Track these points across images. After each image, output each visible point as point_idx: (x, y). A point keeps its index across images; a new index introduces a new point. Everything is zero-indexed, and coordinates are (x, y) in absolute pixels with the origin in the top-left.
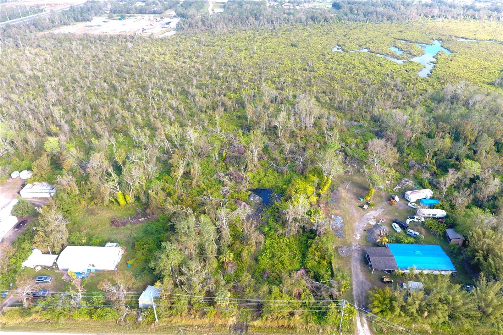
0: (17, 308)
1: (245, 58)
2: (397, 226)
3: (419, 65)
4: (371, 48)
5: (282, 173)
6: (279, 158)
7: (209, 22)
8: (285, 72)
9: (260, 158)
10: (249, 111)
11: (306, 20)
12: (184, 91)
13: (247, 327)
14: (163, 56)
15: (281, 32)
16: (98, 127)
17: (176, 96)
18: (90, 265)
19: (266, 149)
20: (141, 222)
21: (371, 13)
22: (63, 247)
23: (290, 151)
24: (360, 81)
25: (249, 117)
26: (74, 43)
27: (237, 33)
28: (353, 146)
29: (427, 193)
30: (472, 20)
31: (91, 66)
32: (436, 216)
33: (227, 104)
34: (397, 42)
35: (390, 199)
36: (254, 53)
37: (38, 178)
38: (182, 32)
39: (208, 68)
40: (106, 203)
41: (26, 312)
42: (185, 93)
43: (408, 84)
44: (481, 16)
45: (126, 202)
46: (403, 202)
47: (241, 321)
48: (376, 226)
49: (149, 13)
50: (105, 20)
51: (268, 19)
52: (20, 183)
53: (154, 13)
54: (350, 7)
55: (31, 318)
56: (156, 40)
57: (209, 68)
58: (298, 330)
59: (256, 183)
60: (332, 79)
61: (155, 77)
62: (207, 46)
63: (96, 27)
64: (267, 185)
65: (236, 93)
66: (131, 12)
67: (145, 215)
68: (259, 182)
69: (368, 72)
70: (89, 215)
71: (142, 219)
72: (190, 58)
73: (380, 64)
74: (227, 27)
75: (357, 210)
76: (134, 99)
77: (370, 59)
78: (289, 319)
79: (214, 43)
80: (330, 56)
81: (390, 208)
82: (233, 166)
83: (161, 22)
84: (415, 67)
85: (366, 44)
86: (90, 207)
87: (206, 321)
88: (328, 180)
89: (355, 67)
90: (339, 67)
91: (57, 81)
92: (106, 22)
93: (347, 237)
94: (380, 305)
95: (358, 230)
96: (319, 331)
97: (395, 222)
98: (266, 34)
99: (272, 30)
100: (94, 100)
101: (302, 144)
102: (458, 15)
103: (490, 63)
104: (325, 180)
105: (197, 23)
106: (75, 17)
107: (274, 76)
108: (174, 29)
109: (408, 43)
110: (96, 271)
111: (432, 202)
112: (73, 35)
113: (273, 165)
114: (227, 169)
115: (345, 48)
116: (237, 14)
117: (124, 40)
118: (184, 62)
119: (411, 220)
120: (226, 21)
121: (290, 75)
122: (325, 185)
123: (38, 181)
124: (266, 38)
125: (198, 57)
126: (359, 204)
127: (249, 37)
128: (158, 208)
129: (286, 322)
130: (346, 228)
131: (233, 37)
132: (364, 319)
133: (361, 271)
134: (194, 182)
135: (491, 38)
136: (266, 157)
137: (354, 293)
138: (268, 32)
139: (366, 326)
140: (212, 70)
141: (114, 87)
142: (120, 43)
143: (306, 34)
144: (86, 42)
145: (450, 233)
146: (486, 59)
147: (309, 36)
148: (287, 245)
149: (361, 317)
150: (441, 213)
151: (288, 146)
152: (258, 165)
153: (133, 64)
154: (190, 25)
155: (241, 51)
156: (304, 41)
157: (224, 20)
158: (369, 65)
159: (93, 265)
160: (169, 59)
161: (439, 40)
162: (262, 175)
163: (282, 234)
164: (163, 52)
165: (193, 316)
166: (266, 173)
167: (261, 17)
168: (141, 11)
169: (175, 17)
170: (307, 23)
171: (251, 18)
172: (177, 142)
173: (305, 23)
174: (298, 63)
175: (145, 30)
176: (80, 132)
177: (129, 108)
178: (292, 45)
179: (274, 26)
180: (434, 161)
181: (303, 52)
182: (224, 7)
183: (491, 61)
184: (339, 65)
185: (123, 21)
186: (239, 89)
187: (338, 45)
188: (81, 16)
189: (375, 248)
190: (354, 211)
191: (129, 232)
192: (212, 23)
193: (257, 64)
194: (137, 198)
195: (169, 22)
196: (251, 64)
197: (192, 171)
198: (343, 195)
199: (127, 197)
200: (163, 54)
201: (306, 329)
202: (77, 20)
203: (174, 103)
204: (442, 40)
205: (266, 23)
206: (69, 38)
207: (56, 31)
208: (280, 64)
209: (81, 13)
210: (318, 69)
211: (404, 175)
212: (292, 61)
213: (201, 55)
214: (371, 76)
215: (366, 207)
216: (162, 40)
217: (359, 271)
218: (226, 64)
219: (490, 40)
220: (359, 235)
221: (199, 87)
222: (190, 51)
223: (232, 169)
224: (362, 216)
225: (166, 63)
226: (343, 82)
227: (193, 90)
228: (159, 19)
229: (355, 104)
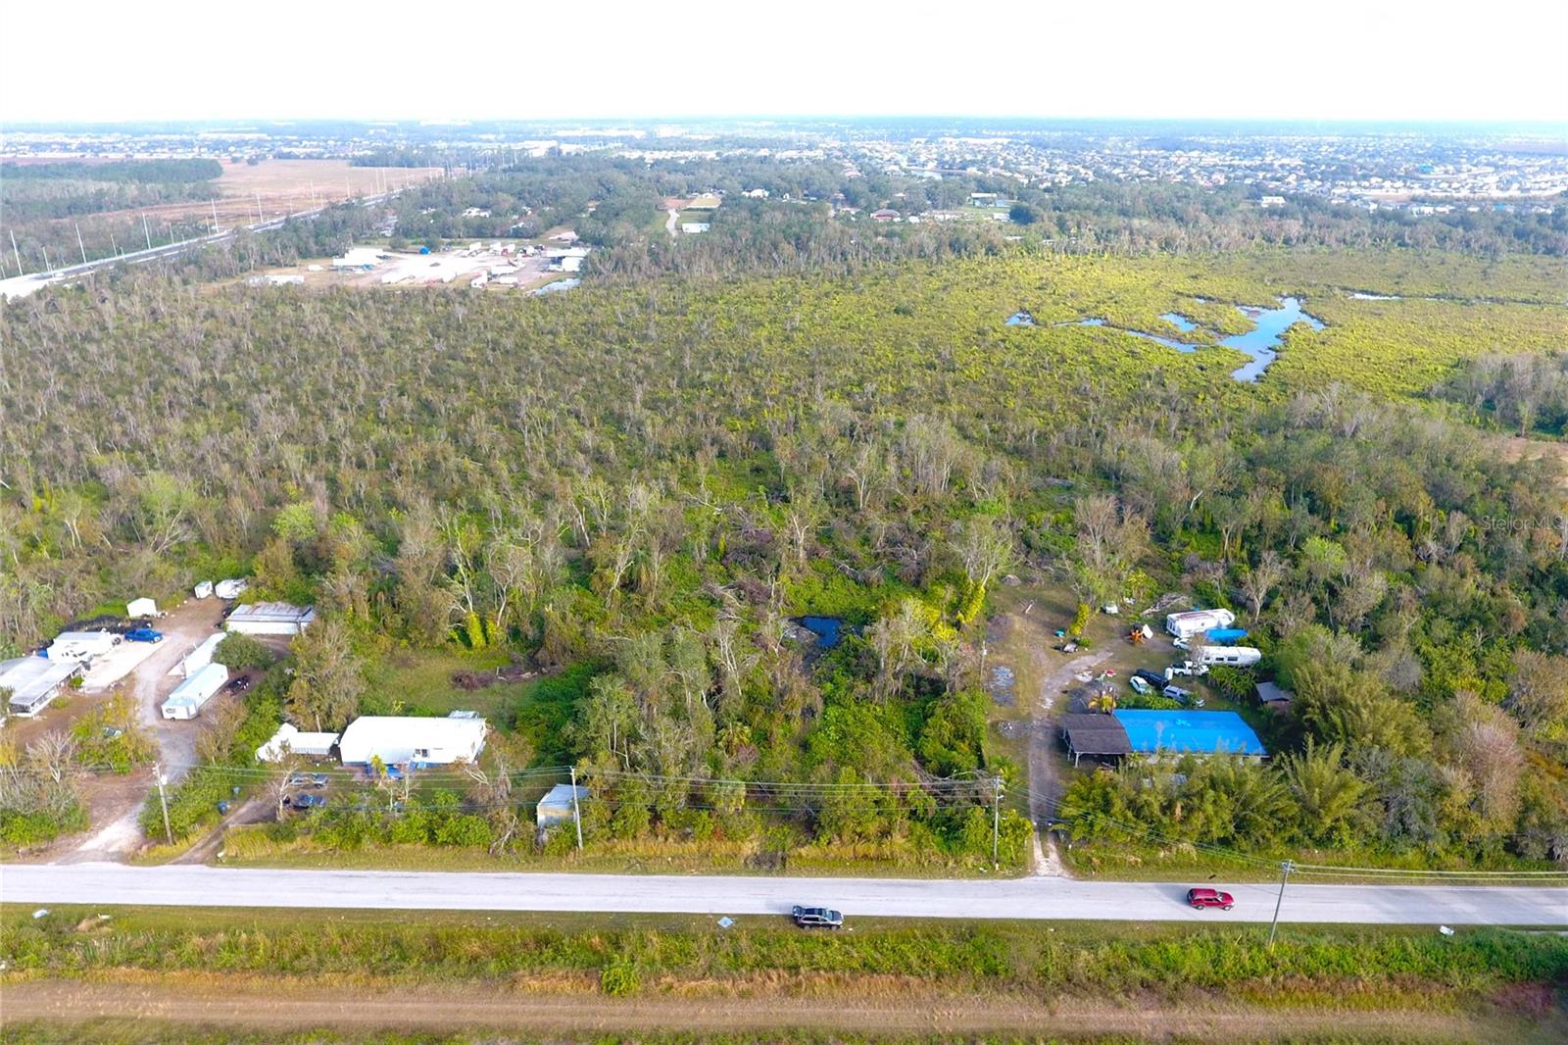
0: (260, 825)
1: (770, 341)
2: (1141, 681)
3: (1235, 354)
4: (1109, 316)
5: (867, 584)
6: (860, 554)
7: (669, 256)
8: (877, 372)
9: (812, 554)
10: (784, 451)
11: (937, 250)
12: (612, 413)
13: (783, 859)
14: (550, 337)
15: (868, 279)
16: (401, 489)
17: (592, 425)
18: (418, 751)
19: (825, 535)
20: (525, 680)
21: (1116, 233)
22: (350, 720)
23: (887, 541)
24: (1076, 390)
25: (783, 465)
26: (307, 307)
27: (747, 282)
28: (1046, 530)
29: (1223, 617)
30: (1395, 250)
31: (362, 360)
32: (1239, 662)
33: (727, 439)
34: (1183, 301)
35: (1130, 633)
36: (794, 329)
37: (264, 592)
38: (595, 281)
39: (673, 364)
40: (440, 639)
41: (280, 834)
42: (617, 420)
43: (1201, 396)
44: (1420, 237)
45: (487, 639)
46: (1162, 639)
47: (771, 849)
48: (1093, 684)
49: (501, 236)
50: (382, 254)
51: (831, 249)
52: (220, 606)
53: (518, 234)
54: (1060, 218)
55: (294, 846)
56: (529, 300)
57: (676, 364)
58: (900, 863)
59: (802, 604)
60: (1003, 387)
61: (532, 384)
62: (667, 314)
63: (359, 271)
64: (829, 608)
65: (748, 419)
66: (454, 232)
67: (534, 664)
68: (810, 603)
69: (1098, 369)
70: (397, 668)
71: (527, 675)
72: (622, 341)
73: (1133, 354)
74: (719, 269)
75: (1048, 654)
76: (483, 431)
77: (1106, 341)
78: (880, 844)
79: (688, 305)
80: (999, 336)
81: (1129, 649)
82: (745, 569)
83: (536, 258)
84: (1225, 359)
85: (1096, 307)
86: (398, 653)
87: (692, 846)
88: (976, 588)
89: (1064, 361)
90: (1021, 361)
91: (276, 393)
92: (384, 258)
93: (1021, 705)
94: (1081, 803)
95: (1047, 691)
96: (946, 865)
97: (1139, 674)
98: (827, 286)
99: (842, 275)
100: (380, 433)
101: (917, 525)
102: (1357, 235)
103: (1426, 350)
104: (971, 588)
105: (638, 258)
106: (301, 244)
107: (848, 381)
108: (574, 275)
109: (1213, 305)
110: (430, 765)
111: (1232, 634)
112: (303, 288)
113: (843, 569)
114: (731, 576)
115: (1040, 317)
116: (745, 236)
117: (443, 300)
118: (608, 352)
119: (1178, 671)
120: (718, 251)
121: (890, 379)
122: (970, 601)
123: (268, 599)
124: (827, 295)
125: (644, 338)
126: (1056, 644)
127: (782, 290)
128: (565, 649)
129: (872, 849)
130: (1020, 688)
131: (737, 293)
132: (1052, 846)
133: (1051, 764)
134: (650, 600)
135: (1440, 291)
136: (826, 553)
137: (1031, 801)
138: (831, 281)
139: (1054, 856)
140: (682, 368)
141: (426, 406)
142: (430, 307)
143: (936, 283)
144: (337, 305)
145: (1265, 691)
146: (1417, 341)
147: (945, 288)
148: (876, 717)
149: (1043, 839)
150: (1248, 654)
151: (881, 524)
152: (808, 569)
153: (472, 355)
154: (619, 264)
155: (760, 324)
156: (930, 300)
157: (712, 249)
158: (1104, 356)
159: (425, 753)
160: (566, 345)
161: (1298, 297)
162: (817, 587)
163: (865, 697)
164: (549, 327)
165: (661, 839)
166: (826, 584)
167: (812, 244)
168: (481, 232)
169: (574, 244)
170: (939, 259)
171: (784, 245)
172: (603, 521)
173: (935, 258)
174: (912, 352)
175: (495, 276)
176: (353, 501)
177: (473, 452)
178: (896, 311)
179: (849, 266)
180: (1244, 554)
181: (926, 328)
182: (710, 220)
183: (1430, 344)
184: (1023, 355)
185: (431, 258)
186: (758, 409)
187: (1022, 310)
188: (316, 243)
189: (1082, 716)
190: (1042, 655)
191: (499, 699)
192: (678, 260)
193: (802, 354)
194: (515, 633)
195: (561, 258)
196: (786, 353)
197: (644, 578)
198: (1017, 626)
199: (491, 627)
200: (551, 332)
201: (919, 862)
202: (305, 254)
203: (588, 437)
204: (1305, 297)
205: (827, 258)
206: (291, 296)
207: (254, 281)
208: (863, 353)
209: (317, 236)
210: (966, 364)
211: (1170, 588)
212: (897, 346)
213: (653, 333)
214: (1105, 379)
215: (1069, 647)
216: (544, 300)
217: (1045, 765)
218: (718, 354)
219: (1437, 296)
220: (1049, 702)
221: (652, 404)
222: (620, 325)
223: (741, 576)
224: (1060, 666)
225: (558, 354)
226: (1029, 394)
227: (635, 410)
228: (530, 250)
229: (1055, 440)
